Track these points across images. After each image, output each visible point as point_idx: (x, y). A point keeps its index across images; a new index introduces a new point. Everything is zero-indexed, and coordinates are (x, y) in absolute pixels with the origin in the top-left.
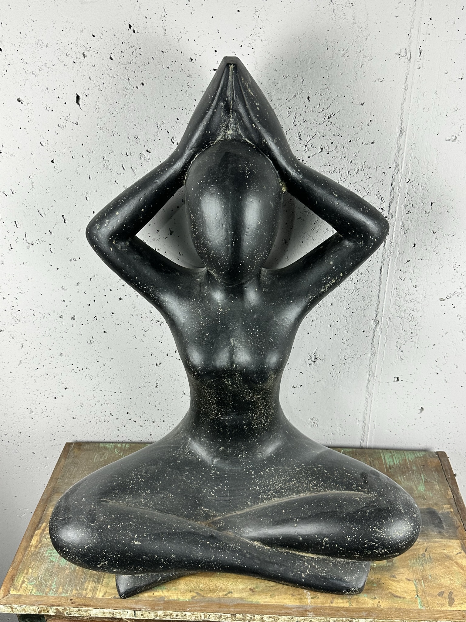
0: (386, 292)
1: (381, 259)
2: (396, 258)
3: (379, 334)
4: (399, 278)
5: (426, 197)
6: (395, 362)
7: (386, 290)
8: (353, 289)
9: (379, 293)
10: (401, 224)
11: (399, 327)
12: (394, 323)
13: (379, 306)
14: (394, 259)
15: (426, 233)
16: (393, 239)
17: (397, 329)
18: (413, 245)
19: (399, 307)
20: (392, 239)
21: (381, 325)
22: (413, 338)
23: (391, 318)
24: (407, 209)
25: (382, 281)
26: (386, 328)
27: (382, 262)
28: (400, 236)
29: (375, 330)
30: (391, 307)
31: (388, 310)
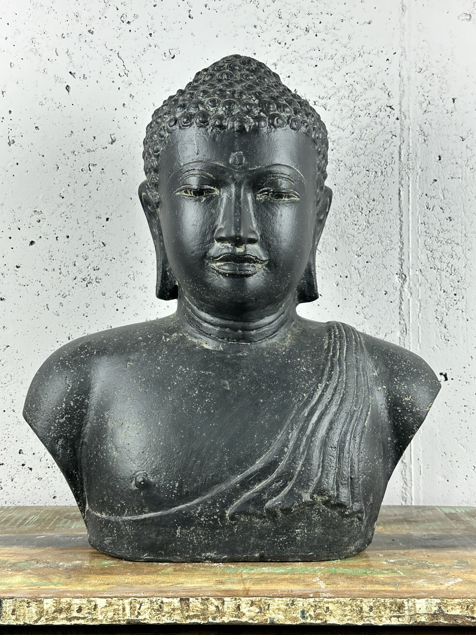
0: (410, 229)
1: (398, 178)
2: (418, 177)
3: (409, 297)
4: (426, 208)
5: (445, 91)
6: (438, 346)
7: (410, 226)
8: (365, 224)
9: (401, 229)
10: (418, 128)
11: (435, 284)
12: (428, 279)
13: (403, 250)
14: (415, 179)
15: (453, 140)
16: (411, 148)
17: (433, 288)
18: (438, 158)
19: (431, 251)
20: (409, 149)
21: (410, 283)
22: (458, 302)
23: (422, 270)
24: (423, 107)
25: (403, 210)
26: (418, 286)
27: (400, 183)
28: (418, 145)
29: (402, 290)
30: (420, 252)
31: (416, 256)
